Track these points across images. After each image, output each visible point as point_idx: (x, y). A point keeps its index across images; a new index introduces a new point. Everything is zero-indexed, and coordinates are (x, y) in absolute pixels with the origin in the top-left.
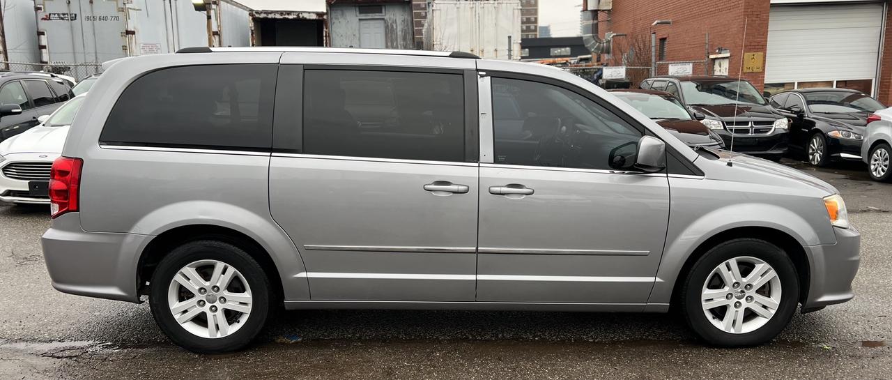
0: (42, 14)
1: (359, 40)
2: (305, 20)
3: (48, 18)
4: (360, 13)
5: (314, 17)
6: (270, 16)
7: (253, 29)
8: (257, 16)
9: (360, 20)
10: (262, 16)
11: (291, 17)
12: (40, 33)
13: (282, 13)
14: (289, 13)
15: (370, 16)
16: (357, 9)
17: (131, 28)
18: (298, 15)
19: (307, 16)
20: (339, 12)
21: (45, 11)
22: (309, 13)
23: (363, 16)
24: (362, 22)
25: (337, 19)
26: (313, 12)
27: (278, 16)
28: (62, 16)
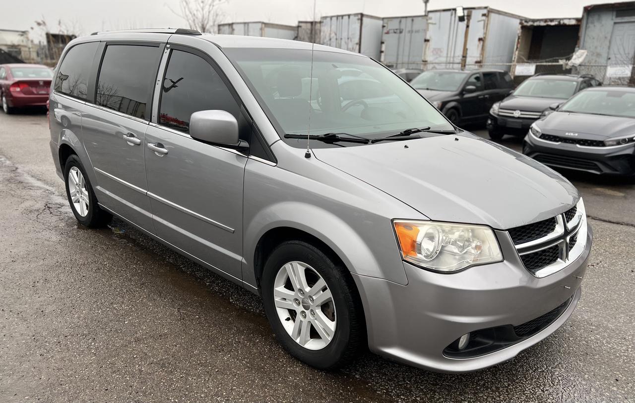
0: (385, 30)
1: (610, 42)
2: (565, 26)
3: (388, 33)
4: (617, 16)
5: (573, 22)
6: (536, 24)
7: (520, 35)
8: (525, 24)
9: (615, 23)
10: (530, 24)
11: (553, 24)
12: (382, 43)
13: (546, 21)
14: (552, 20)
15: (626, 19)
16: (615, 13)
17: (428, 38)
18: (559, 22)
19: (567, 22)
20: (596, 17)
21: (387, 28)
22: (570, 19)
23: (619, 20)
24: (617, 25)
25: (592, 23)
26: (573, 19)
27: (543, 24)
28: (395, 31)
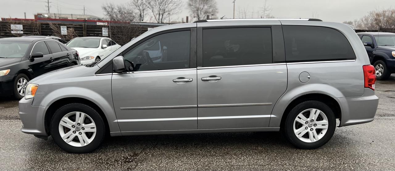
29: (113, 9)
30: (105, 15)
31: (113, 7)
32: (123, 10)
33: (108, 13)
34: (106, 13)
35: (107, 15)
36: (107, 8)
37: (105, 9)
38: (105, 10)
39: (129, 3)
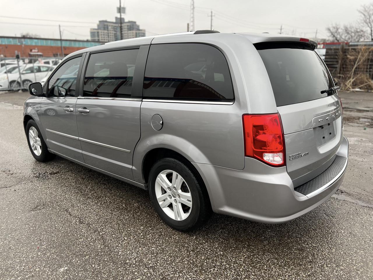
29: (337, 29)
30: (328, 37)
31: (338, 27)
32: (349, 29)
33: (332, 34)
34: (329, 34)
35: (330, 36)
36: (331, 29)
37: (329, 29)
38: (329, 31)
39: (359, 21)
